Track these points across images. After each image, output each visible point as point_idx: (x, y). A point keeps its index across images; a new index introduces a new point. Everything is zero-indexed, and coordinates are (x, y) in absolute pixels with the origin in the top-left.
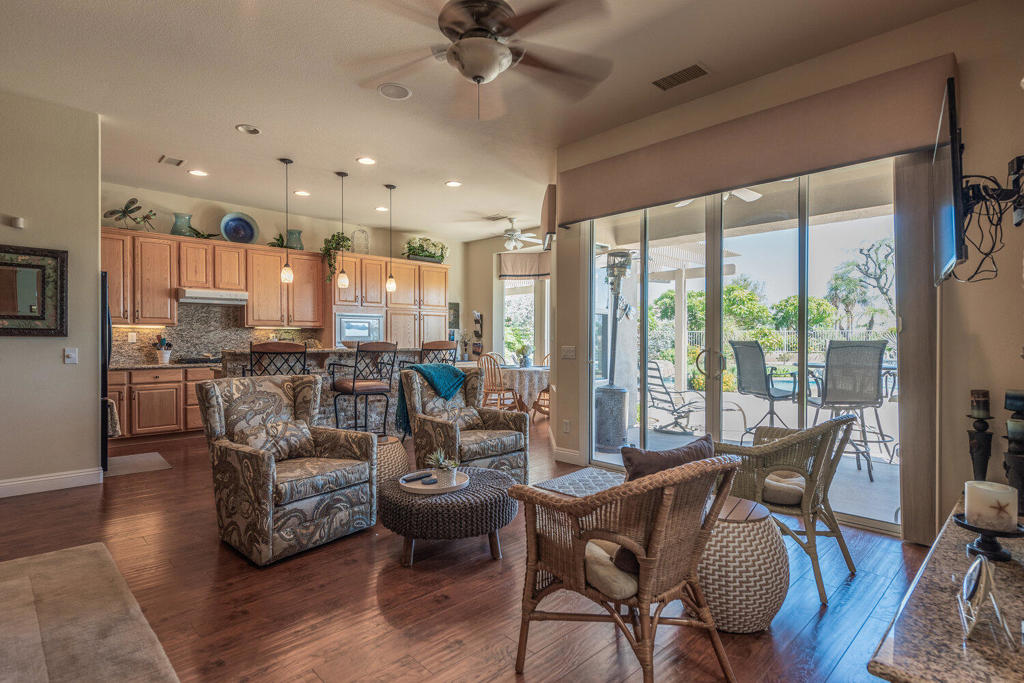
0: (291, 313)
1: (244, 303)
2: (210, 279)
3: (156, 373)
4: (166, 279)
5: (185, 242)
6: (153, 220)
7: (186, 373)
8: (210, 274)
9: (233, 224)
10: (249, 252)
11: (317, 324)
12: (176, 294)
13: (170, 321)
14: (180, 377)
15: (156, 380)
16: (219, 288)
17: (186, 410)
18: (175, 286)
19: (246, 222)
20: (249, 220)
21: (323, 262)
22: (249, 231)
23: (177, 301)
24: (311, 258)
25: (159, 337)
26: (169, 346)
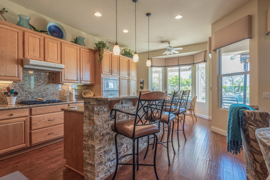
0: (81, 77)
1: (60, 70)
2: (42, 55)
3: (10, 112)
4: (15, 52)
5: (27, 32)
6: (5, 14)
7: (31, 110)
8: (42, 52)
9: (53, 28)
10: (63, 44)
11: (92, 82)
12: (21, 62)
13: (18, 79)
14: (27, 113)
15: (10, 117)
16: (47, 61)
17: (30, 134)
18: (21, 57)
19: (59, 28)
20: (61, 28)
21: (94, 54)
22: (61, 34)
23: (22, 66)
24: (89, 51)
25: (8, 88)
26: (16, 94)
